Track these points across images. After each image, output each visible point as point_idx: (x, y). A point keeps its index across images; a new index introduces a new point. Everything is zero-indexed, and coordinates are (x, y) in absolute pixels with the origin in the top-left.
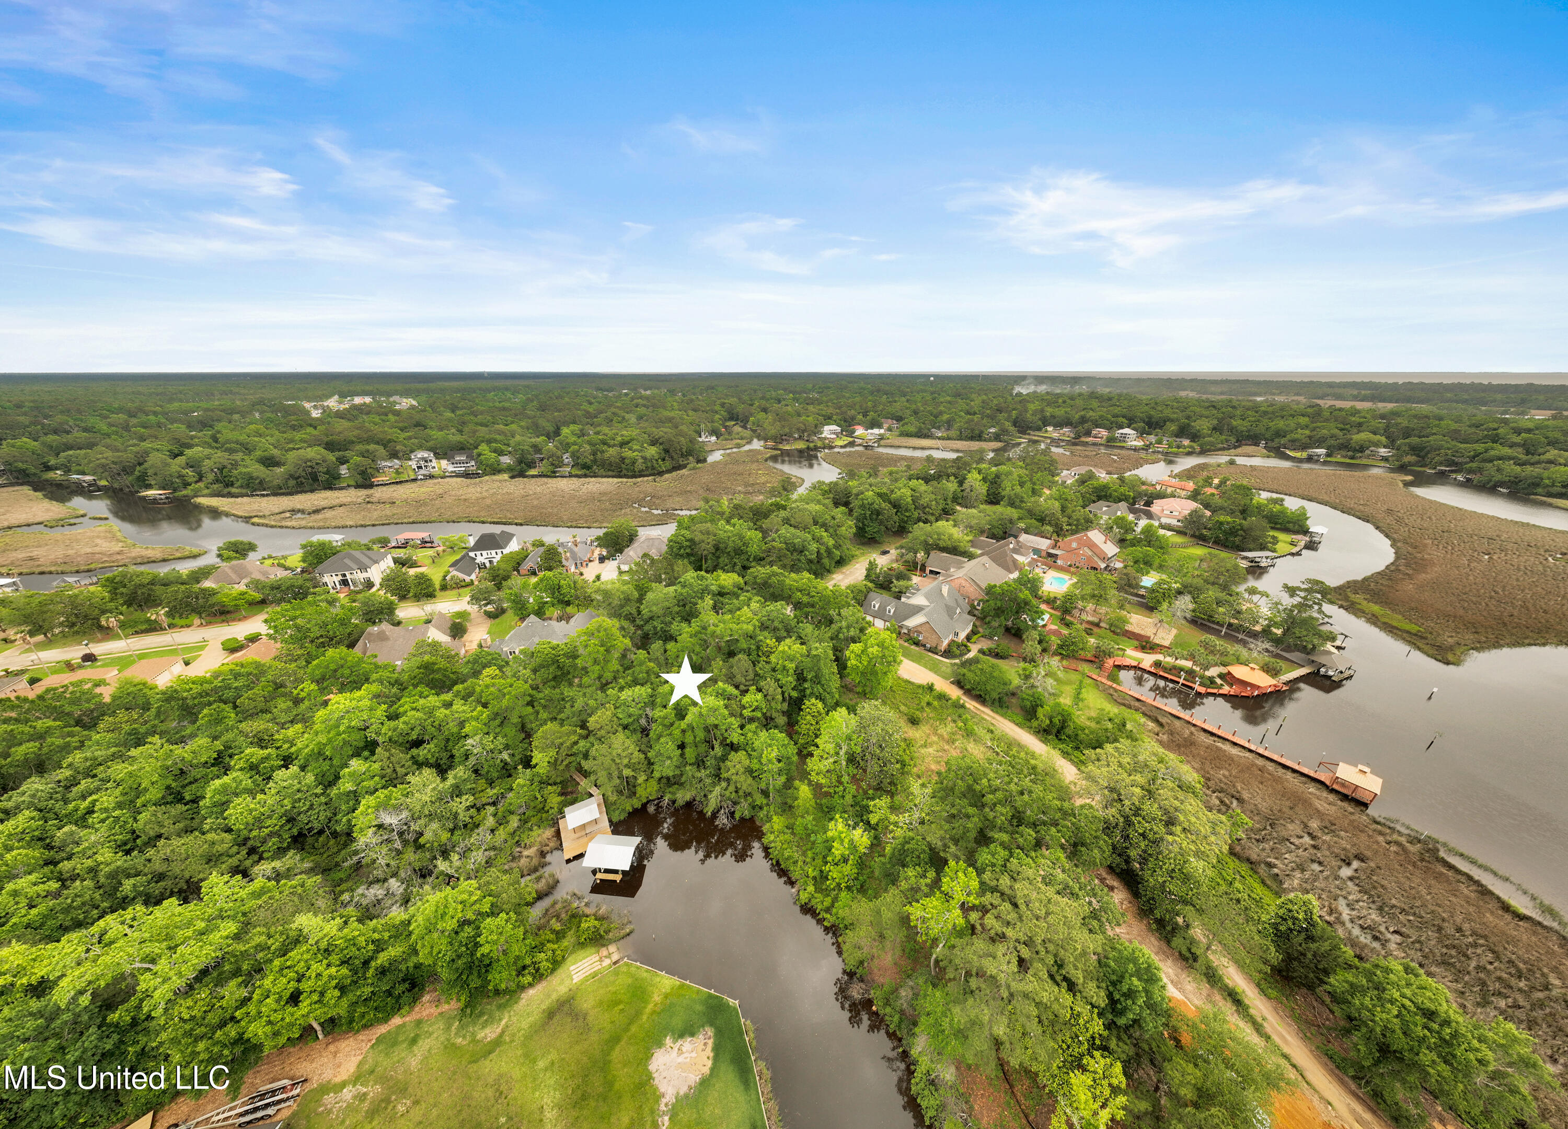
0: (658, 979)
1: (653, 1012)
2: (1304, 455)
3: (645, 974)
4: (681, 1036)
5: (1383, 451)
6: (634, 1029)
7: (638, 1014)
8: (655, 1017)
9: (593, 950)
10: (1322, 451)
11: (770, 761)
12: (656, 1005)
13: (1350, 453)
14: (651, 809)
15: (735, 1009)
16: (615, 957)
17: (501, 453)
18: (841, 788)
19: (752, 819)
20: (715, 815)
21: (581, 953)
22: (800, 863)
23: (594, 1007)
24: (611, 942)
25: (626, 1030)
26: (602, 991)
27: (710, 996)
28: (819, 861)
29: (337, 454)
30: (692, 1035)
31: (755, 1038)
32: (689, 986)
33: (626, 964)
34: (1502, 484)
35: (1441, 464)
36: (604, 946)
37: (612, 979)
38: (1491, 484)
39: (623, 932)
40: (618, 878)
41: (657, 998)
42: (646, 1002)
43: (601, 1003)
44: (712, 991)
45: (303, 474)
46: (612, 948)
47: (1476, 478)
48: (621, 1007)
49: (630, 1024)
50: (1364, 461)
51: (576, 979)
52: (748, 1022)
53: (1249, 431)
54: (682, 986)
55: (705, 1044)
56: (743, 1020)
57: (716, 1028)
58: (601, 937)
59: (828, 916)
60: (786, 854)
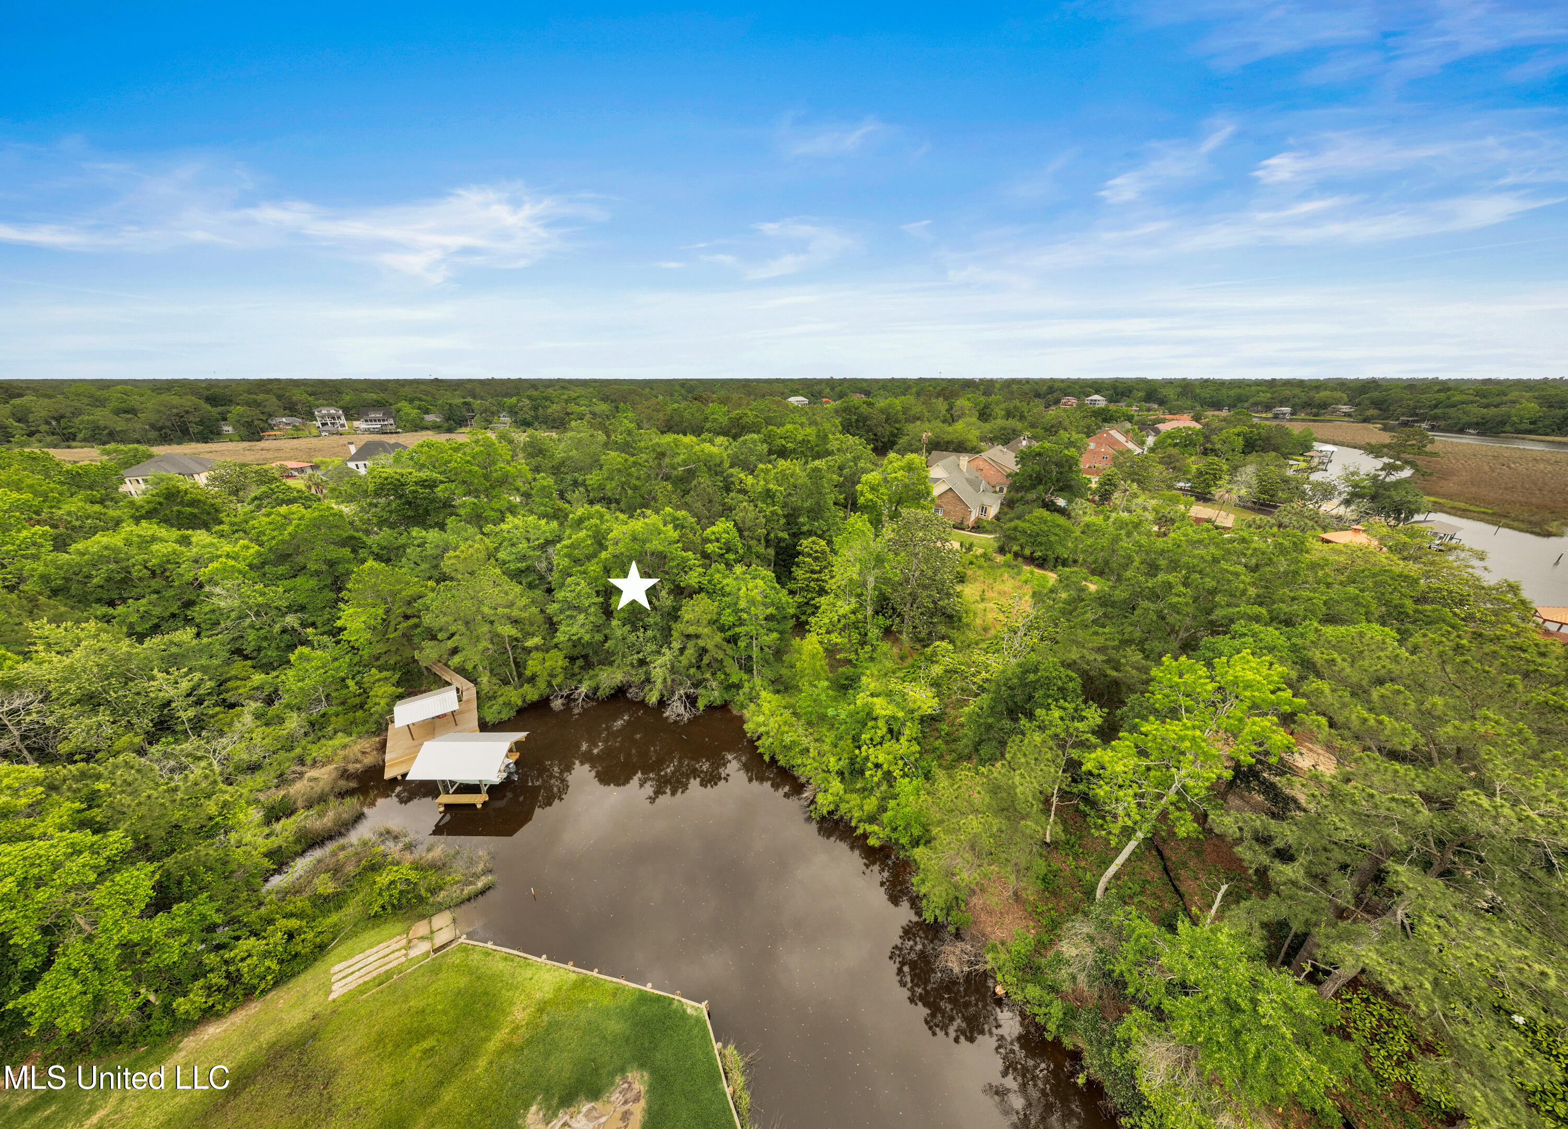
0: (528, 973)
1: (508, 1047)
2: (1270, 415)
3: (501, 966)
4: (568, 1099)
5: (1345, 408)
6: (448, 1095)
7: (468, 1054)
8: (509, 1061)
9: (399, 927)
10: (1287, 410)
11: (753, 602)
12: (514, 1031)
13: (1314, 410)
14: (557, 704)
15: (698, 1020)
16: (442, 938)
17: (427, 412)
18: (868, 648)
19: (725, 706)
20: (662, 703)
21: (370, 935)
22: (813, 753)
23: (359, 1053)
24: (440, 908)
25: (428, 1100)
26: (391, 1012)
27: (644, 998)
28: (848, 742)
29: (220, 409)
30: (595, 1094)
31: (747, 1086)
32: (596, 983)
33: (464, 949)
34: (1470, 425)
35: (1403, 415)
36: (422, 917)
37: (422, 982)
38: (1458, 427)
39: (469, 890)
40: (478, 800)
41: (520, 1014)
42: (492, 1026)
43: (380, 1039)
44: (648, 988)
45: (168, 424)
46: (442, 920)
47: (1442, 423)
48: (426, 1044)
49: (441, 1083)
50: (1328, 417)
51: (338, 990)
52: (731, 1050)
53: (1212, 397)
54: (581, 984)
55: (626, 1116)
56: (717, 1046)
57: (654, 1071)
58: (421, 900)
59: (875, 828)
60: (787, 739)
